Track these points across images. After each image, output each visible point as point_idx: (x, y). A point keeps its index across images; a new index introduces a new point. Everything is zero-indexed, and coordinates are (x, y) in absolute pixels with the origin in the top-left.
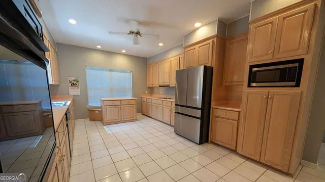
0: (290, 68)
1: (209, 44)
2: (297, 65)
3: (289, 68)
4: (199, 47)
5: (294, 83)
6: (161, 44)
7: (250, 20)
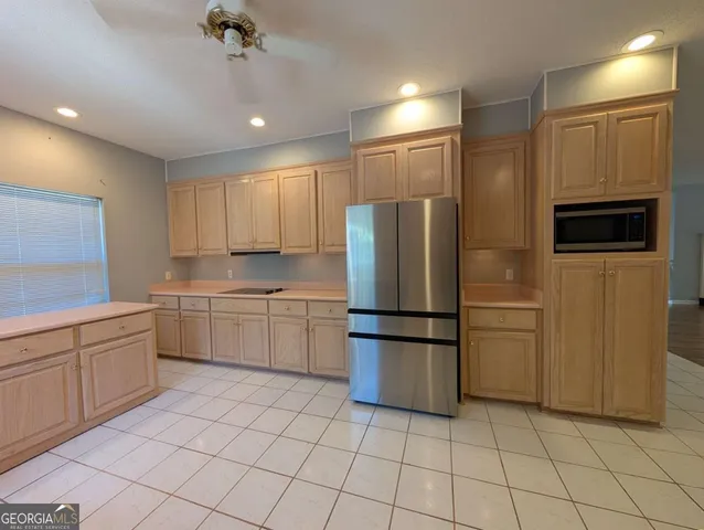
0: (632, 215)
1: (442, 145)
2: (642, 210)
3: (630, 214)
4: (410, 149)
5: (642, 244)
6: (258, 122)
7: (545, 108)
